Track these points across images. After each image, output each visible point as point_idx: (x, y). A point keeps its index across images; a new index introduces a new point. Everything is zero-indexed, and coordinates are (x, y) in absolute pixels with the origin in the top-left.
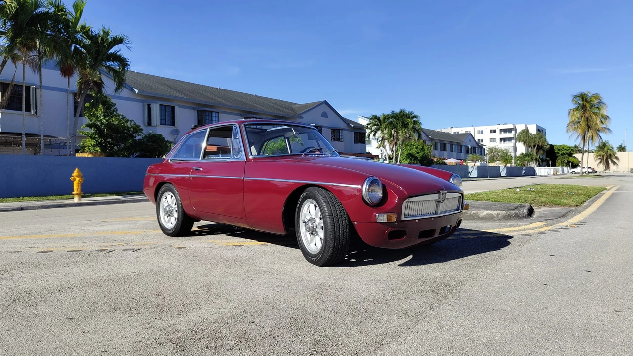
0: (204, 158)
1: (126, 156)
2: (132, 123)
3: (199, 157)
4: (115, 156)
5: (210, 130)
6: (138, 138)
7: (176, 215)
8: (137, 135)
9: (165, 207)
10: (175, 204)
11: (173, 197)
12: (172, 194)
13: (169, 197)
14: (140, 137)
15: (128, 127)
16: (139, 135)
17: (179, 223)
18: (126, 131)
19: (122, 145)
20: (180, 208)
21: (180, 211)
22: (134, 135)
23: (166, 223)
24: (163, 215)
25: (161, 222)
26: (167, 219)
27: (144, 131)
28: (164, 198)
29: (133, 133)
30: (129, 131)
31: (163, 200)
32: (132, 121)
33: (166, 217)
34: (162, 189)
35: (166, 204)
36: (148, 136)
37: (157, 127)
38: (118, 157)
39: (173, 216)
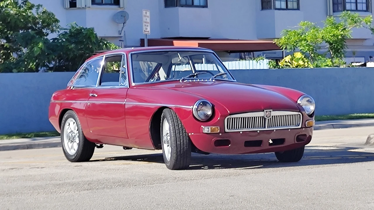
0: (100, 84)
1: (31, 70)
2: (41, 10)
3: (96, 85)
4: (14, 70)
5: (106, 58)
6: (51, 36)
7: (77, 140)
8: (49, 31)
9: (68, 133)
10: (77, 130)
11: (75, 123)
12: (74, 121)
13: (72, 123)
14: (54, 35)
15: (34, 18)
16: (52, 31)
17: (80, 147)
18: (30, 25)
19: (25, 50)
20: (81, 133)
21: (81, 136)
22: (44, 31)
23: (70, 150)
24: (67, 141)
25: (65, 148)
26: (70, 145)
27: (61, 24)
28: (67, 124)
29: (44, 27)
30: (36, 24)
31: (66, 127)
32: (39, 6)
33: (69, 143)
34: (65, 116)
35: (69, 131)
36: (68, 31)
37: (87, 9)
38: (19, 72)
39: (76, 142)
